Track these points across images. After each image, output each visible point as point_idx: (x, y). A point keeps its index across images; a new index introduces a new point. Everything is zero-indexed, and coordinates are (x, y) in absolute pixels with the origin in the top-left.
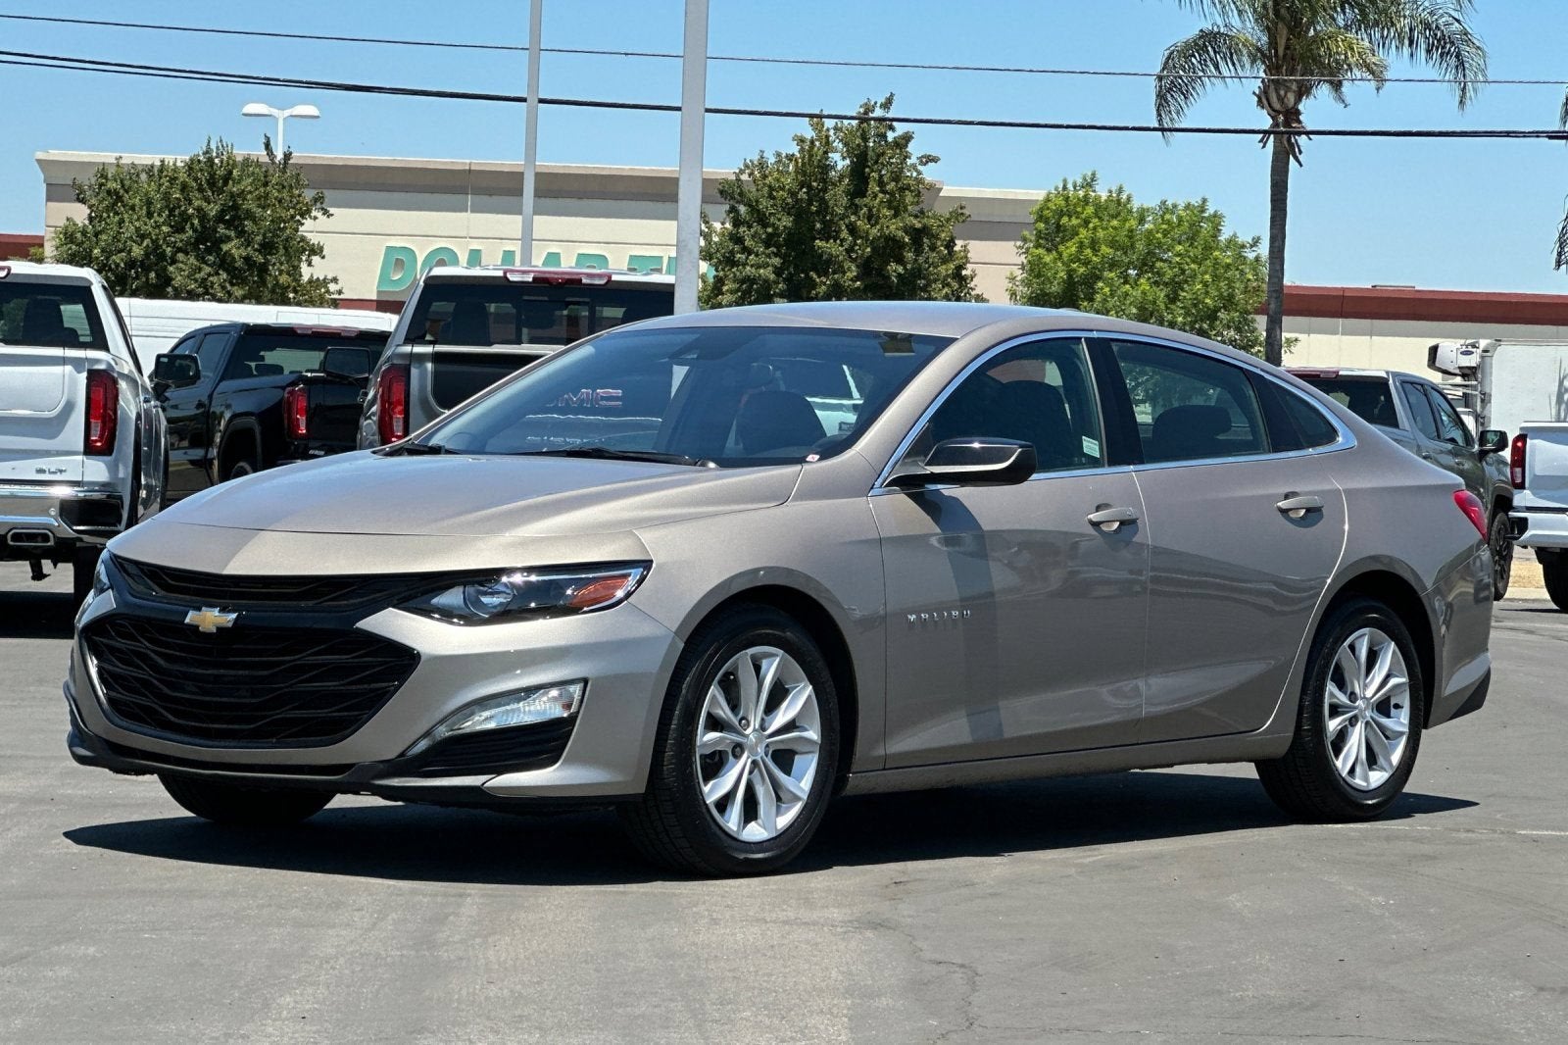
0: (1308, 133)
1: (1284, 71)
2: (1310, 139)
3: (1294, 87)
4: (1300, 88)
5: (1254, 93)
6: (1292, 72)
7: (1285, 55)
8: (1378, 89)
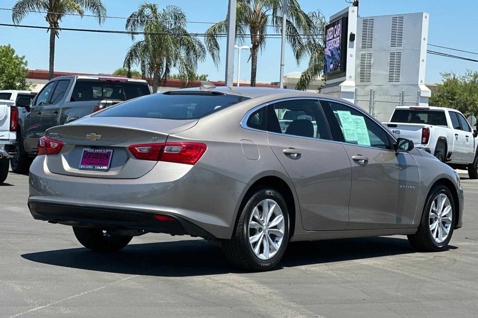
0: (60, 29)
1: (54, 11)
2: (61, 31)
3: (57, 16)
4: (58, 16)
5: (45, 17)
6: (56, 12)
7: (54, 7)
8: (82, 17)
